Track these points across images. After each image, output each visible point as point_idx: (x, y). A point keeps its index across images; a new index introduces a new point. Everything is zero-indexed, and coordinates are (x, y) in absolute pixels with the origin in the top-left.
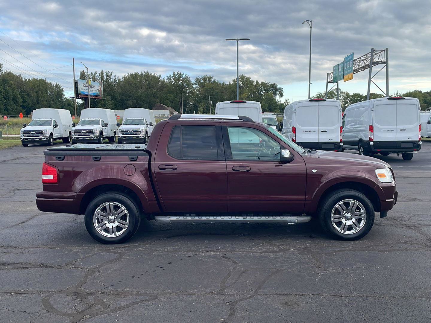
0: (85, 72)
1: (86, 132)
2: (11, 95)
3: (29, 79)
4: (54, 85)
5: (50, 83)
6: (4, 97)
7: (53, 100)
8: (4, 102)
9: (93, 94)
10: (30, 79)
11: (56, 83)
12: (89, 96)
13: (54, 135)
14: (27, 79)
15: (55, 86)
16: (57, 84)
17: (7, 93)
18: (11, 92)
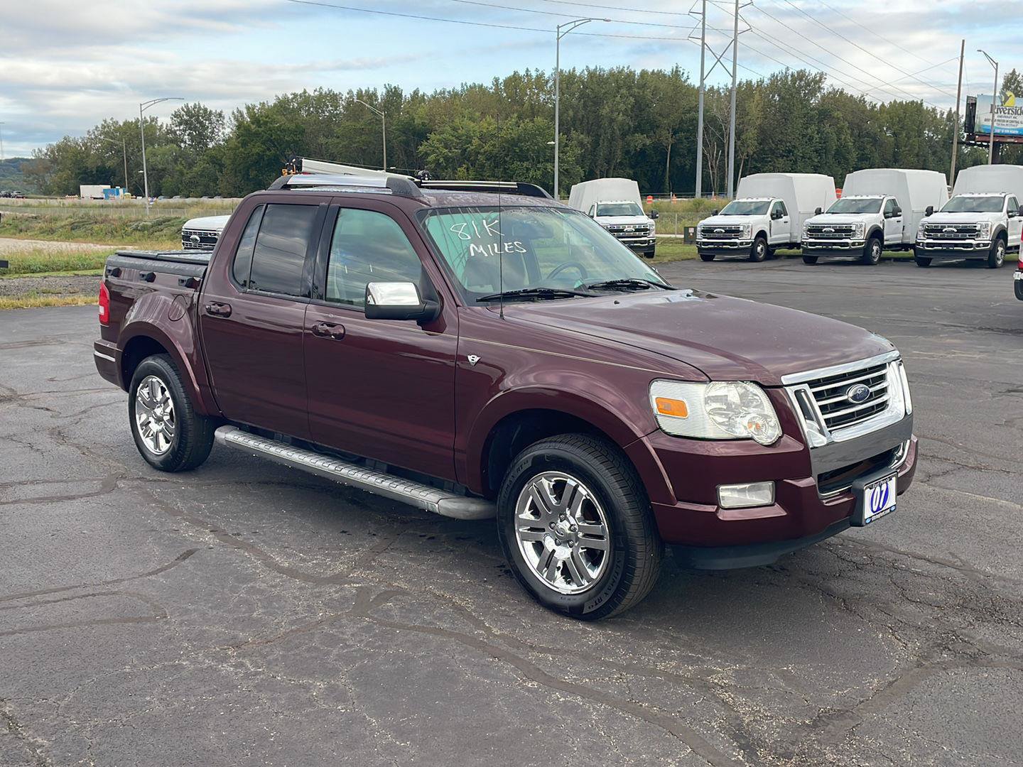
0: (1017, 74)
1: (833, 231)
2: (833, 146)
3: (883, 105)
4: (942, 114)
5: (934, 110)
6: (816, 151)
7: (934, 153)
8: (816, 160)
9: (1017, 132)
10: (886, 104)
11: (948, 110)
12: (992, 135)
13: (769, 238)
14: (875, 105)
15: (945, 116)
16: (951, 110)
17: (824, 140)
18: (834, 136)
